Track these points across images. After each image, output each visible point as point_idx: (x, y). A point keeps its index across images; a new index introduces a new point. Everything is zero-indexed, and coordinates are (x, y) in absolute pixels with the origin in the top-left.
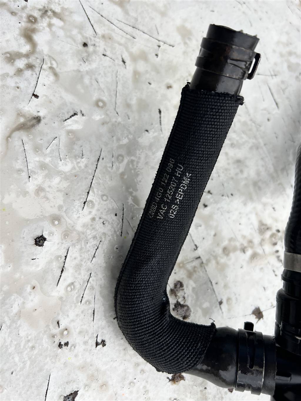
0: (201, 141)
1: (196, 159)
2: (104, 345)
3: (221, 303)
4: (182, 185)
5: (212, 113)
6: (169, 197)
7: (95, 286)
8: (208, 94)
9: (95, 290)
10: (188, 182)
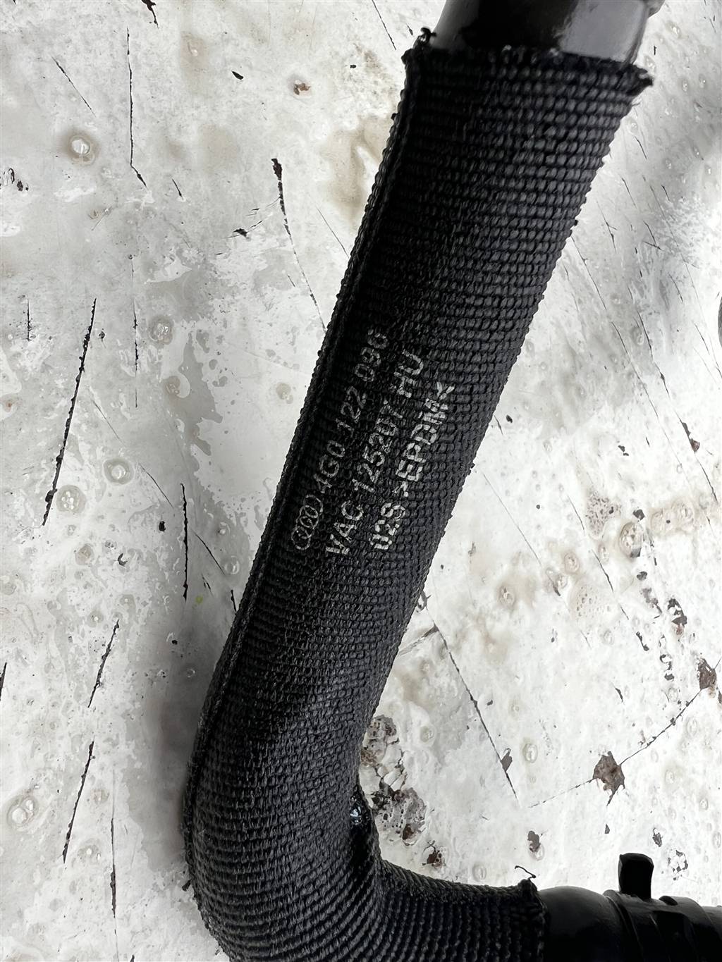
0: (495, 257)
1: (472, 329)
3: (506, 762)
4: (419, 427)
5: (540, 145)
6: (370, 473)
7: (109, 787)
8: (534, 60)
9: (110, 800)
10: (443, 417)
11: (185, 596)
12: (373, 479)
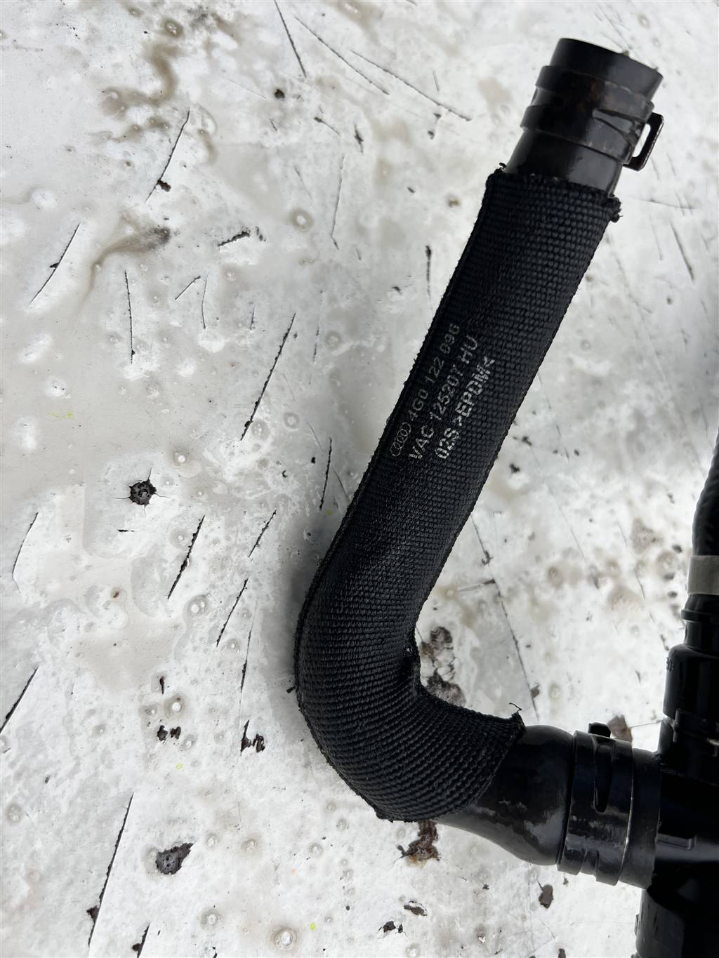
1: (508, 327)
2: (260, 748)
3: (535, 692)
4: (471, 383)
6: (441, 409)
7: (252, 611)
8: (545, 182)
9: (251, 619)
10: (487, 378)
11: (321, 507)
12: (442, 412)
